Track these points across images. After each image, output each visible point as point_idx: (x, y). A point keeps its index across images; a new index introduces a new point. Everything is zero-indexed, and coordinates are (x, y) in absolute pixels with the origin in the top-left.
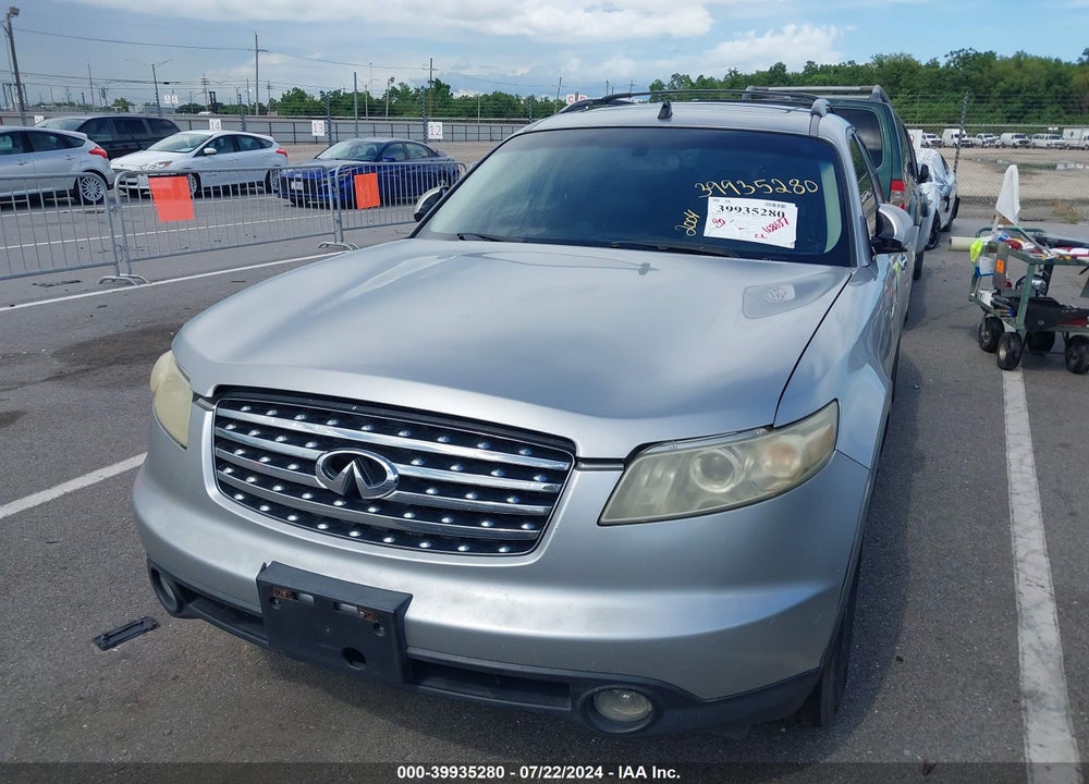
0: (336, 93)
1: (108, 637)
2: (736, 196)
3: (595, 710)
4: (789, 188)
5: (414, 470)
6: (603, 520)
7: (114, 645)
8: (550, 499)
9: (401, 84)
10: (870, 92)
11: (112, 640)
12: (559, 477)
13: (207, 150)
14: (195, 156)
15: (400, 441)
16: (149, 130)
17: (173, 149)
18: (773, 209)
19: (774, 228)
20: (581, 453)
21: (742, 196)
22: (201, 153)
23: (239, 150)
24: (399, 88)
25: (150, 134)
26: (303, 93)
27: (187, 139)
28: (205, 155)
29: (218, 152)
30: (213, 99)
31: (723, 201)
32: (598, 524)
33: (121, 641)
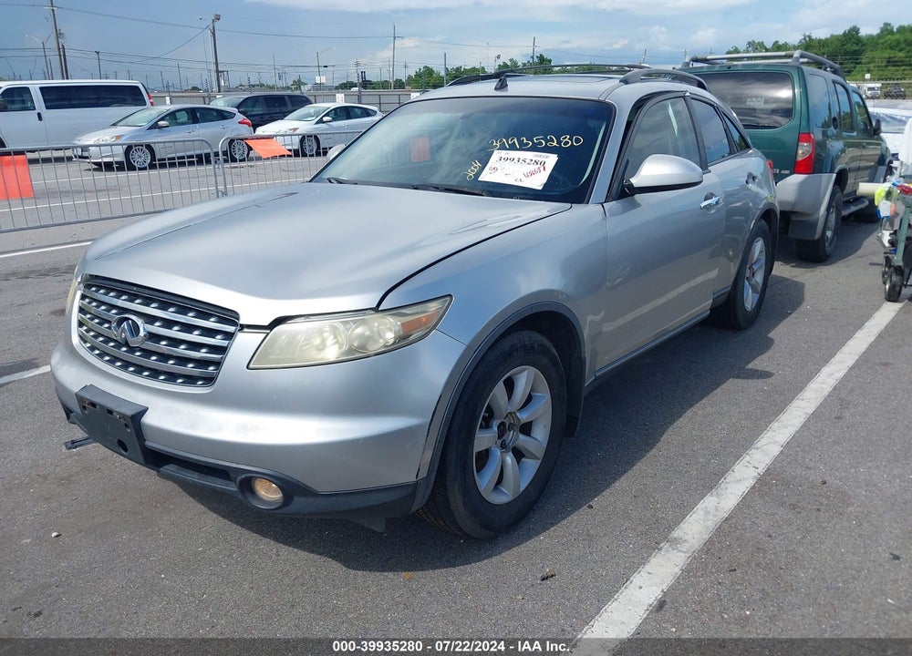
0: (458, 69)
1: (73, 442)
2: (517, 149)
3: (252, 492)
4: (559, 142)
5: (157, 328)
6: (251, 366)
7: (75, 448)
8: (222, 350)
9: (511, 60)
10: (791, 56)
11: (76, 444)
12: (229, 336)
13: (325, 119)
14: (317, 123)
15: (152, 310)
16: (289, 104)
17: (300, 119)
18: (537, 159)
19: (532, 174)
20: (242, 321)
21: (521, 149)
22: (321, 121)
23: (350, 118)
24: (509, 63)
25: (290, 107)
26: (432, 69)
27: (312, 111)
28: (324, 122)
29: (334, 120)
30: (364, 77)
31: (503, 153)
32: (247, 367)
33: (80, 446)
